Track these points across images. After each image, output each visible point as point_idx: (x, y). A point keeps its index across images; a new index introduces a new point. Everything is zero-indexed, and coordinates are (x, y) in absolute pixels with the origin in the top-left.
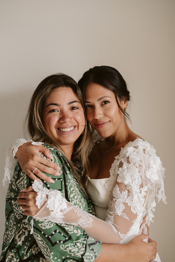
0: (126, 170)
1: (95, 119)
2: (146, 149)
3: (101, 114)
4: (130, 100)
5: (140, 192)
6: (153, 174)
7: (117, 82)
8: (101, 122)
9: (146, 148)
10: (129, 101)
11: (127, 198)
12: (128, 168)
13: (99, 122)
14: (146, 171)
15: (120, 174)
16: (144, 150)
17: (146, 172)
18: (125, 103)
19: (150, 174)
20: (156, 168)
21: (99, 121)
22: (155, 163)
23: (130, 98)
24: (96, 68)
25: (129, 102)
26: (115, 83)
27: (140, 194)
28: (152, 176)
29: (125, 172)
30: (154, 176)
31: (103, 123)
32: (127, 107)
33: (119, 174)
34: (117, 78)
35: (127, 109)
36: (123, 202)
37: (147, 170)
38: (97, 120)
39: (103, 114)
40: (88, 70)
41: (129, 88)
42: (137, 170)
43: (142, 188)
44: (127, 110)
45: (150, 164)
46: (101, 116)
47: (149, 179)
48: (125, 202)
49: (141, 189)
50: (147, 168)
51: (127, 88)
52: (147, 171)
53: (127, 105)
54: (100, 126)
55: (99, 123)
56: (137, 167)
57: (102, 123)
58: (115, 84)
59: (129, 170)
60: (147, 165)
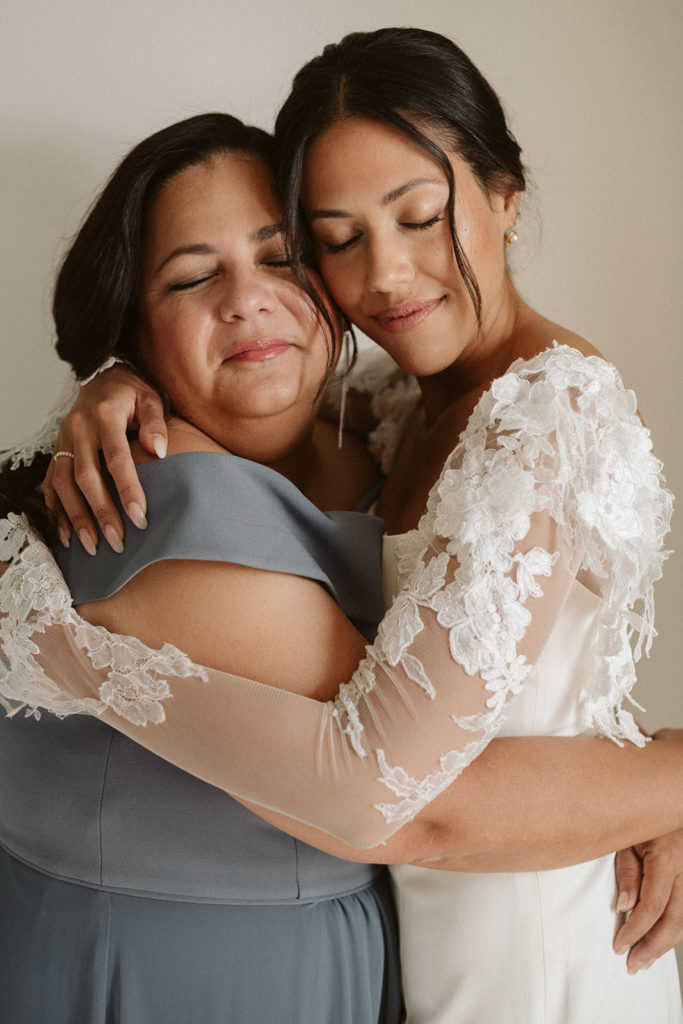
0: (475, 480)
1: (374, 291)
2: (581, 388)
3: (402, 268)
4: (527, 184)
5: (513, 574)
6: (614, 509)
7: (466, 105)
8: (405, 302)
9: (585, 385)
10: (522, 193)
11: (443, 588)
12: (485, 472)
13: (397, 306)
14: (579, 492)
15: (445, 495)
16: (574, 392)
17: (580, 496)
18: (506, 207)
19: (602, 510)
20: (629, 482)
21: (393, 299)
22: (624, 453)
23: (527, 176)
24: (355, 41)
25: (522, 196)
26: (456, 108)
27: (509, 580)
28: (611, 517)
29: (469, 485)
30: (619, 517)
31: (415, 308)
32: (517, 227)
33: (441, 496)
34: (462, 81)
35: (516, 233)
36: (419, 606)
37: (582, 488)
38: (383, 296)
39: (412, 266)
40: (320, 52)
41: (517, 127)
42: (529, 479)
43: (525, 553)
44: (516, 238)
45: (601, 461)
46: (403, 276)
47: (595, 530)
48: (426, 605)
49: (519, 557)
50: (584, 478)
51: (508, 125)
52: (583, 494)
53: (518, 214)
54: (399, 324)
55: (397, 310)
56: (526, 468)
57: (411, 310)
58: (458, 116)
59: (489, 481)
60: (583, 464)
